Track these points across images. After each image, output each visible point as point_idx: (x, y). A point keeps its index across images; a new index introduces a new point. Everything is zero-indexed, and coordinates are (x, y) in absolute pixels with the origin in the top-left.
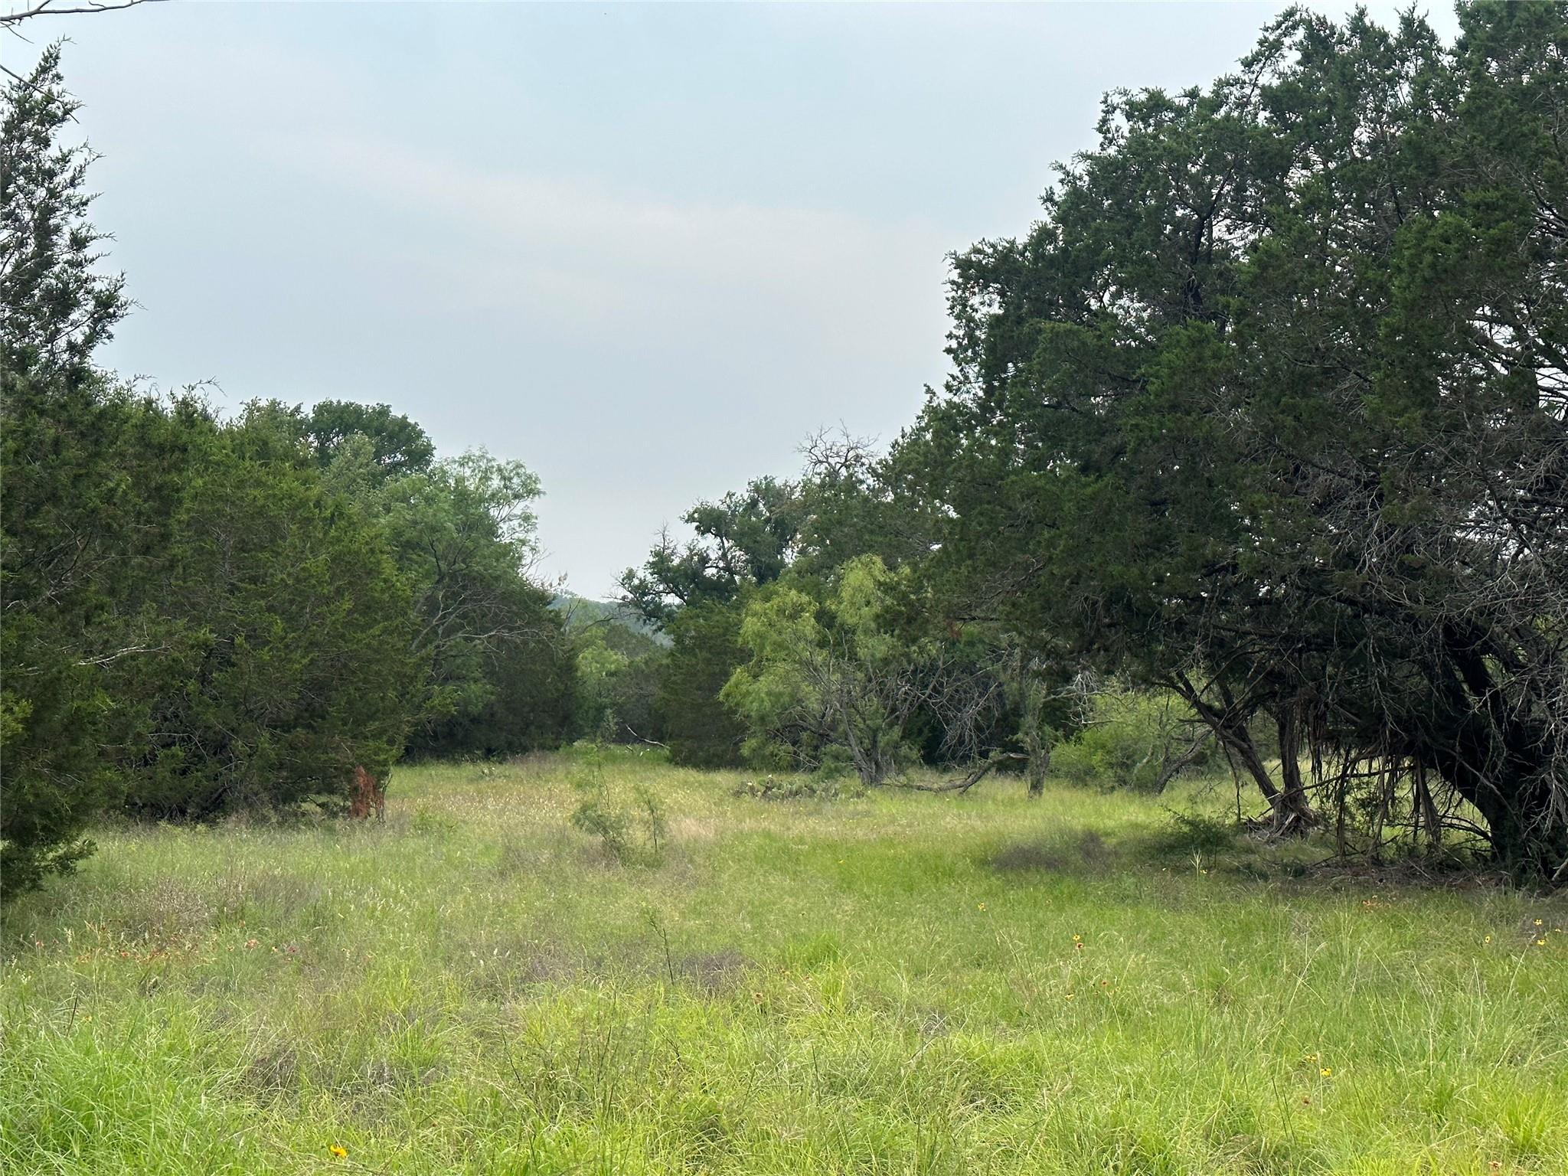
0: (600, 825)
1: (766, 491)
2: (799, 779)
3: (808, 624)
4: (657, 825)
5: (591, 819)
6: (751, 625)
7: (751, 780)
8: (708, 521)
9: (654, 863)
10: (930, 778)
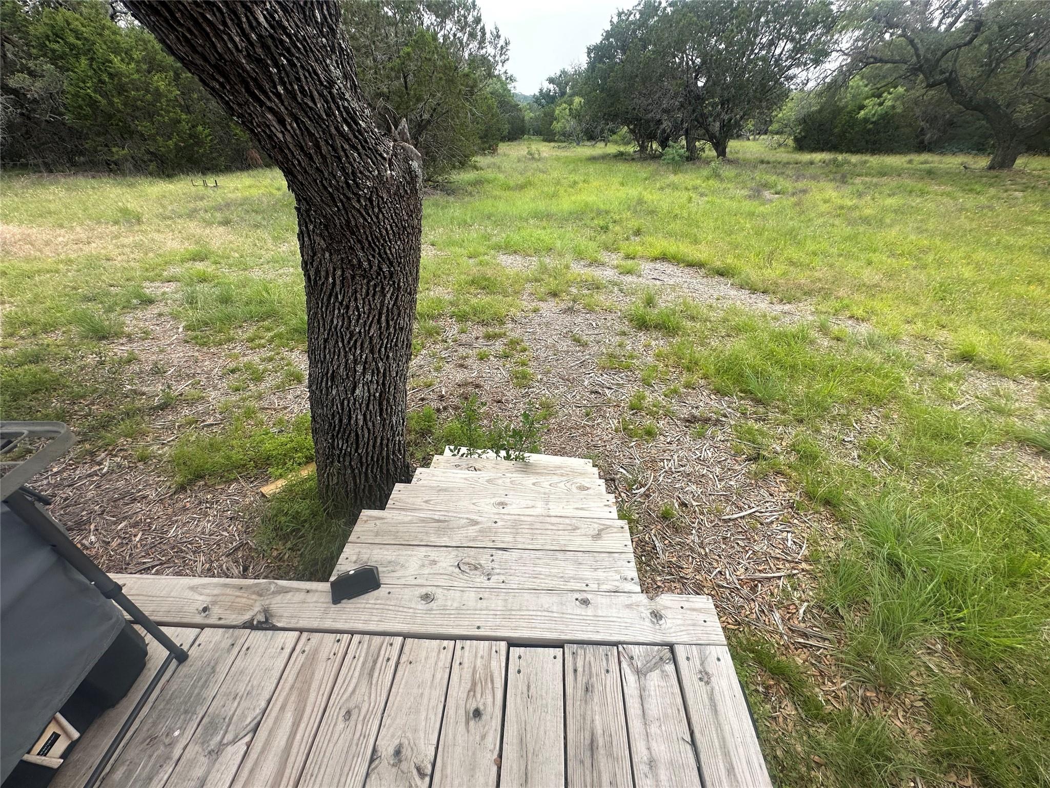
0: (531, 154)
1: (564, 72)
2: (564, 144)
3: (567, 111)
4: (539, 154)
5: (530, 153)
6: (557, 112)
7: (556, 145)
8: (551, 81)
9: (539, 160)
10: (589, 143)
